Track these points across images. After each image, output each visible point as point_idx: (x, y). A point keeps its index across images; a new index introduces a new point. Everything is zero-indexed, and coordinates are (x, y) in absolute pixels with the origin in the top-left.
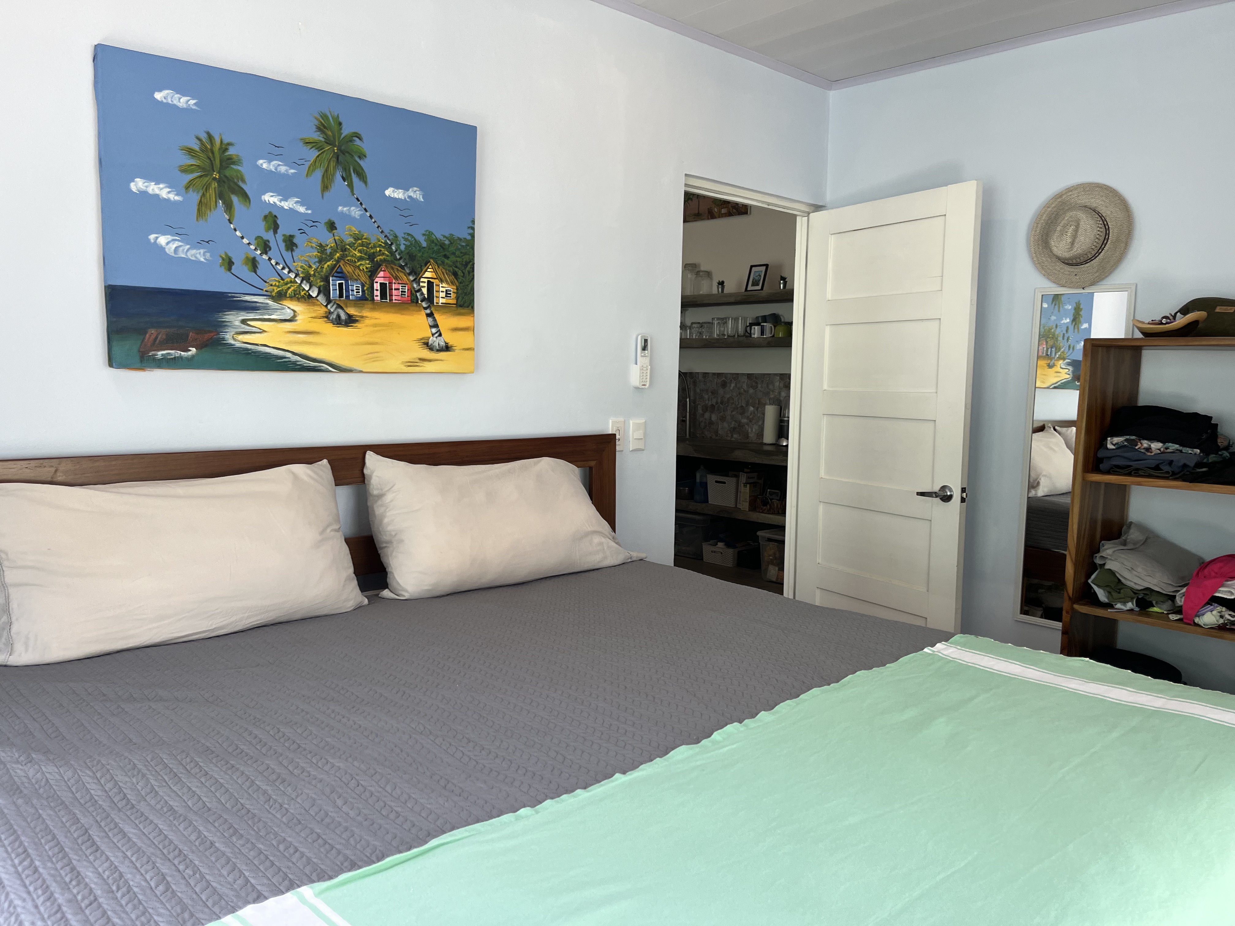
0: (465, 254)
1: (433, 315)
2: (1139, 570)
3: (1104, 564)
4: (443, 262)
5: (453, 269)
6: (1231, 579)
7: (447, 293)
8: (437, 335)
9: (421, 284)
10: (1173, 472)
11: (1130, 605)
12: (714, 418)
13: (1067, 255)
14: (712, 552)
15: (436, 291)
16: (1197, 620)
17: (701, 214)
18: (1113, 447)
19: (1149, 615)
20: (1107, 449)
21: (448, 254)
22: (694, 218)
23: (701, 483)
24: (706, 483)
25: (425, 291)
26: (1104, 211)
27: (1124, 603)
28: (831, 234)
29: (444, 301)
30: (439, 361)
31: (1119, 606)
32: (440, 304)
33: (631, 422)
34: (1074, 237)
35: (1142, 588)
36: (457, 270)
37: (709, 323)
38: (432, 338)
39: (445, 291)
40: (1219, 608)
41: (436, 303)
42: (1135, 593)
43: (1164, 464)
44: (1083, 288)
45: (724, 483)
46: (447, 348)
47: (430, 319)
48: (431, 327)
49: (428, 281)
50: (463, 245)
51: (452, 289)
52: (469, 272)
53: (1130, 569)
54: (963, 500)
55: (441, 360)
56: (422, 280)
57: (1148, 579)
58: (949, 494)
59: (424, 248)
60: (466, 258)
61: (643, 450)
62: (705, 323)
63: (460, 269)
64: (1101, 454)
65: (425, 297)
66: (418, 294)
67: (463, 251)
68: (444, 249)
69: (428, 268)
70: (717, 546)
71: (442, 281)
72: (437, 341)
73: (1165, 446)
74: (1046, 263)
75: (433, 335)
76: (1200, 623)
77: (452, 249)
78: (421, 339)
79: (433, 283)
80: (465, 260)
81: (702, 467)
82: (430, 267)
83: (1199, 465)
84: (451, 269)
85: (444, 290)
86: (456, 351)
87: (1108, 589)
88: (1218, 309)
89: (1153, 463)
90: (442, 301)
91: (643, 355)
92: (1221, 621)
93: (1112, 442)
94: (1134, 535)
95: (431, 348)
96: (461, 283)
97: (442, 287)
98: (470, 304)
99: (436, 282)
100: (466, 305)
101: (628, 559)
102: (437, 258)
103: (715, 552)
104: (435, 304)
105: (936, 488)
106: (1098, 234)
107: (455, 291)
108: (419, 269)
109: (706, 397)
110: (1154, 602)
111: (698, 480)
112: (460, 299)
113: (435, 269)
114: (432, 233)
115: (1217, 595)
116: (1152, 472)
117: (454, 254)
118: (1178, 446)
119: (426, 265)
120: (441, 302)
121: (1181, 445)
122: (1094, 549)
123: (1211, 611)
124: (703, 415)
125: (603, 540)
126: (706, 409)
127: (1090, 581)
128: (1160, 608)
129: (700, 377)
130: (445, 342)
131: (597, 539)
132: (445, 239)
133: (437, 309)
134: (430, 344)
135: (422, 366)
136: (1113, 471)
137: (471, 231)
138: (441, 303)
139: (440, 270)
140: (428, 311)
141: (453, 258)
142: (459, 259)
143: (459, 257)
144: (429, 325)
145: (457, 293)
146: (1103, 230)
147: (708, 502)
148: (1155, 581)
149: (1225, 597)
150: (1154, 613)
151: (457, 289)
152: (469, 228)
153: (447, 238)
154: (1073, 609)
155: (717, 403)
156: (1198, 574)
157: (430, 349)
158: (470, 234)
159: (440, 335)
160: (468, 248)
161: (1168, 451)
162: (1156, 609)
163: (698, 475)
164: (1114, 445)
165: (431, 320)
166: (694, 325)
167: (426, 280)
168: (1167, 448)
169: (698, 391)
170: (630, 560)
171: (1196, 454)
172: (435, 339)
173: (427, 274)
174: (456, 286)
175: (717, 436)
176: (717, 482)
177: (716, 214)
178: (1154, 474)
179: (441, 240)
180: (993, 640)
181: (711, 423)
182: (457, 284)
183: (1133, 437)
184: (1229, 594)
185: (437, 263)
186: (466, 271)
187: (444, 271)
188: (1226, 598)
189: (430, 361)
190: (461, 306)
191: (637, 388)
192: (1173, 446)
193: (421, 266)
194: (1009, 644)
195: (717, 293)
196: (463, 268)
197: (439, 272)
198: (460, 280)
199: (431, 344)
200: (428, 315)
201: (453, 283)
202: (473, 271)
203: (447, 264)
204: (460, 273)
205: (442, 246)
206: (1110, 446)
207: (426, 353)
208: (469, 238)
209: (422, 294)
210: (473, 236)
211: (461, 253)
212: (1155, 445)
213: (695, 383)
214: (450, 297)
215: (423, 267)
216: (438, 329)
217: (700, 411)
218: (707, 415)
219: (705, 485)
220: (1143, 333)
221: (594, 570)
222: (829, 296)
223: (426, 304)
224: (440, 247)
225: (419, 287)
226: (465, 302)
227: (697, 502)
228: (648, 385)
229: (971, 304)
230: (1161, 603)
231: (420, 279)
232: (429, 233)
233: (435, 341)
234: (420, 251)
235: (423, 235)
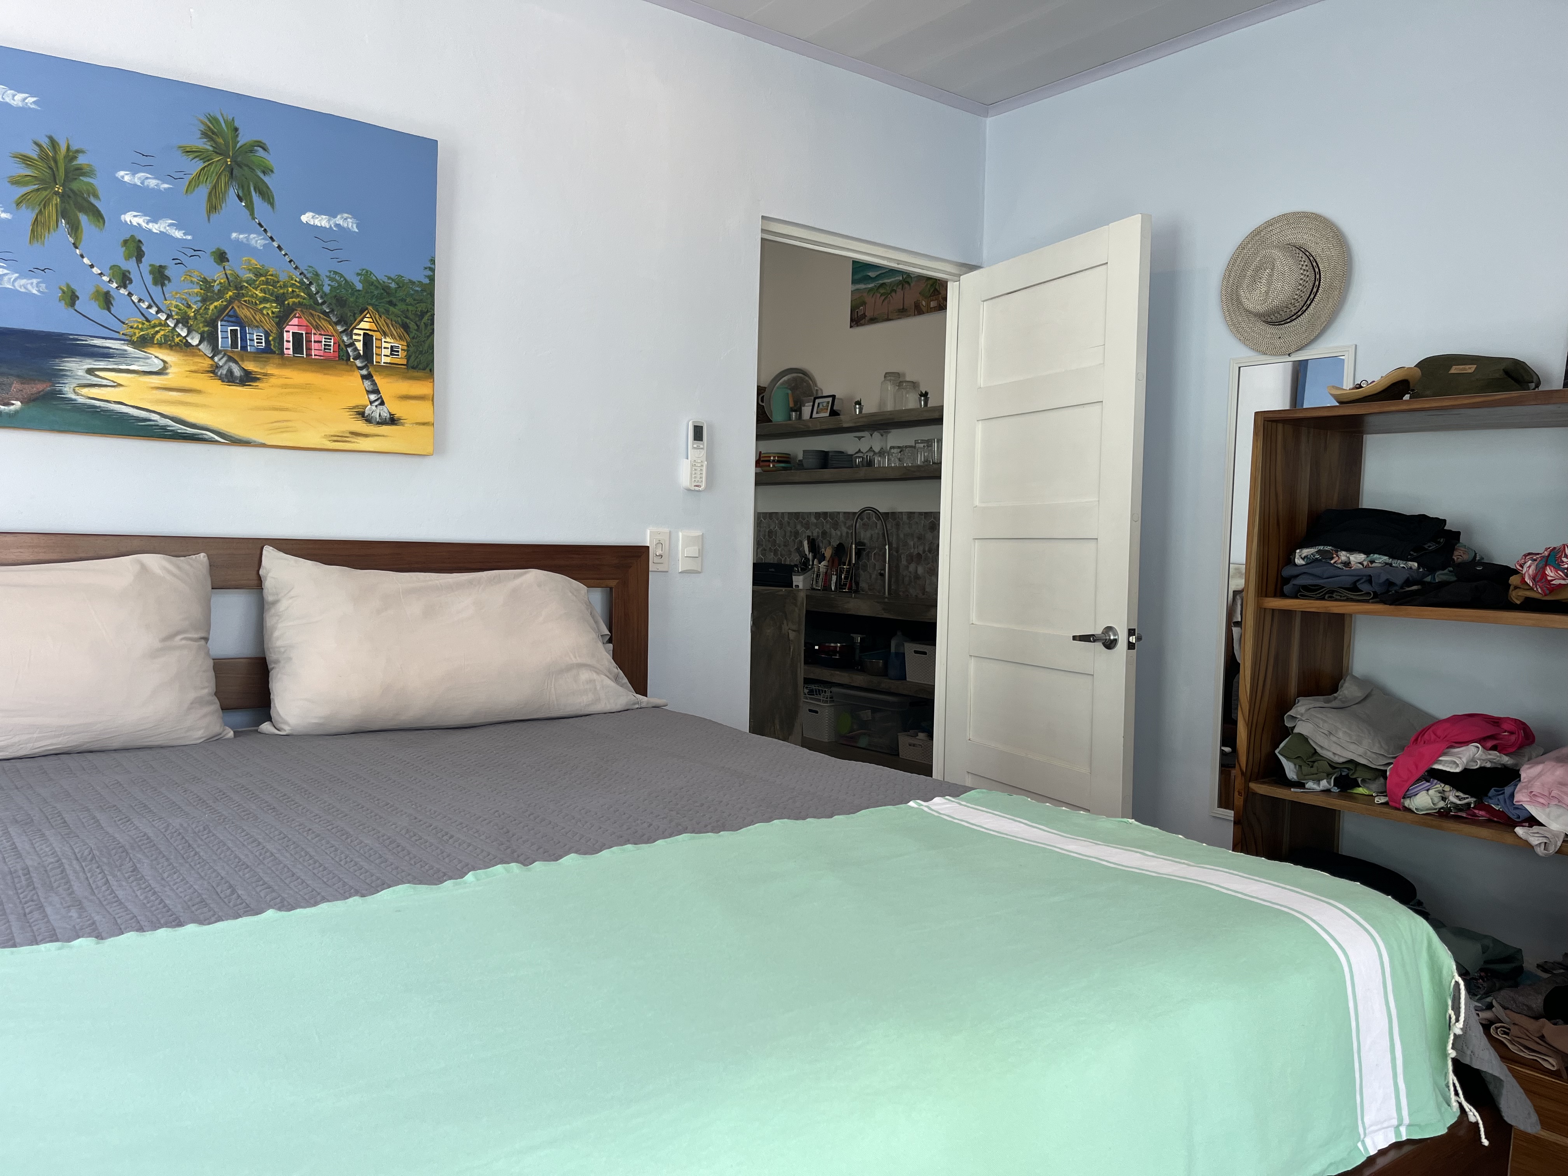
0: (421, 301)
1: (372, 377)
2: (1340, 734)
3: (1294, 727)
4: (387, 311)
5: (402, 320)
6: (1459, 745)
7: (392, 350)
8: (377, 403)
9: (354, 337)
10: (1375, 593)
11: (1324, 784)
12: (920, 570)
13: (1261, 308)
14: (910, 745)
15: (376, 347)
16: (1407, 803)
17: (906, 309)
18: (1303, 562)
19: (1353, 798)
20: (1296, 565)
21: (394, 300)
22: (898, 315)
23: (897, 654)
24: (904, 654)
25: (360, 346)
26: (1315, 250)
27: (1318, 781)
28: (984, 301)
29: (388, 360)
30: (380, 437)
31: (1310, 785)
32: (382, 364)
33: (680, 534)
34: (1269, 283)
35: (1344, 760)
36: (408, 321)
38: (370, 406)
39: (390, 347)
40: (1440, 786)
41: (376, 362)
42: (1334, 768)
43: (1362, 581)
44: (1289, 355)
45: (925, 653)
46: (393, 421)
47: (367, 383)
48: (368, 392)
49: (364, 333)
50: (418, 291)
51: (400, 345)
52: (426, 325)
53: (1326, 732)
54: (1131, 646)
55: (383, 436)
56: (355, 331)
57: (1353, 747)
58: (1112, 638)
59: (359, 291)
60: (422, 307)
61: (700, 573)
63: (412, 320)
64: (1287, 572)
65: (360, 354)
66: (349, 350)
67: (417, 298)
68: (388, 293)
69: (365, 317)
70: (917, 737)
71: (385, 334)
72: (378, 411)
73: (1369, 559)
74: (1243, 325)
75: (371, 403)
76: (1411, 807)
77: (400, 294)
78: (354, 408)
79: (372, 336)
80: (420, 309)
81: (899, 633)
82: (368, 316)
83: (1408, 582)
84: (399, 319)
85: (389, 345)
86: (406, 425)
87: (1298, 761)
88: (1454, 370)
89: (1348, 581)
90: (384, 360)
91: (695, 446)
92: (1442, 804)
93: (1301, 556)
94: (1348, 690)
95: (368, 420)
96: (413, 338)
97: (385, 342)
98: (427, 366)
99: (376, 335)
100: (421, 366)
102: (378, 305)
103: (914, 745)
104: (375, 363)
105: (1098, 631)
106: (1301, 279)
107: (405, 348)
108: (352, 318)
109: (912, 543)
110: (1359, 780)
111: (893, 650)
112: (412, 358)
113: (375, 318)
114: (371, 273)
115: (1436, 766)
116: (1350, 595)
117: (403, 300)
118: (1386, 557)
119: (362, 312)
120: (383, 361)
121: (1392, 557)
122: (1283, 705)
123: (1428, 790)
124: (907, 567)
125: (595, 676)
126: (911, 559)
127: (1277, 752)
128: (1368, 788)
129: (905, 517)
130: (389, 412)
131: (585, 675)
132: (390, 281)
133: (377, 370)
134: (366, 415)
135: (354, 442)
136: (1300, 595)
137: (430, 273)
138: (384, 363)
139: (382, 320)
140: (364, 372)
141: (402, 306)
142: (410, 308)
143: (411, 305)
144: (366, 390)
145: (408, 351)
146: (1311, 273)
147: (905, 679)
148: (1361, 750)
149: (1448, 769)
150: (1357, 795)
151: (408, 346)
152: (426, 268)
153: (393, 280)
154: (1247, 788)
155: (924, 551)
156: (1416, 740)
157: (366, 420)
158: (428, 277)
159: (382, 403)
160: (425, 294)
161: (1374, 565)
162: (1361, 790)
163: (893, 643)
164: (1303, 559)
165: (369, 384)
166: (892, 451)
167: (362, 332)
168: (1372, 562)
169: (902, 536)
171: (1411, 568)
172: (374, 408)
173: (363, 325)
174: (407, 342)
175: (924, 594)
176: (916, 652)
177: (924, 309)
178: (1352, 597)
179: (383, 282)
180: (1029, 799)
181: (917, 577)
182: (409, 339)
183: (1329, 548)
184: (1454, 766)
185: (378, 311)
186: (422, 323)
187: (388, 321)
188: (1449, 772)
189: (366, 436)
190: (413, 368)
191: (689, 490)
192: (1380, 558)
193: (355, 314)
194: (1047, 804)
195: (919, 407)
196: (417, 319)
197: (382, 322)
198: (412, 336)
199: (369, 414)
200: (364, 377)
201: (401, 338)
202: (433, 324)
203: (393, 313)
204: (412, 326)
205: (386, 289)
206: (1299, 561)
207: (361, 426)
208: (427, 281)
209: (356, 349)
210: (432, 279)
211: (414, 300)
212: (1355, 558)
213: (898, 525)
214: (398, 355)
215: (357, 315)
216: (379, 396)
217: (904, 562)
218: (912, 567)
219: (901, 657)
221: (581, 716)
222: (981, 382)
223: (362, 362)
224: (382, 291)
225: (351, 341)
226: (420, 363)
227: (891, 679)
228: (703, 487)
229: (1137, 379)
230: (1369, 781)
231: (352, 330)
232: (367, 272)
233: (375, 411)
234: (352, 294)
235: (358, 274)
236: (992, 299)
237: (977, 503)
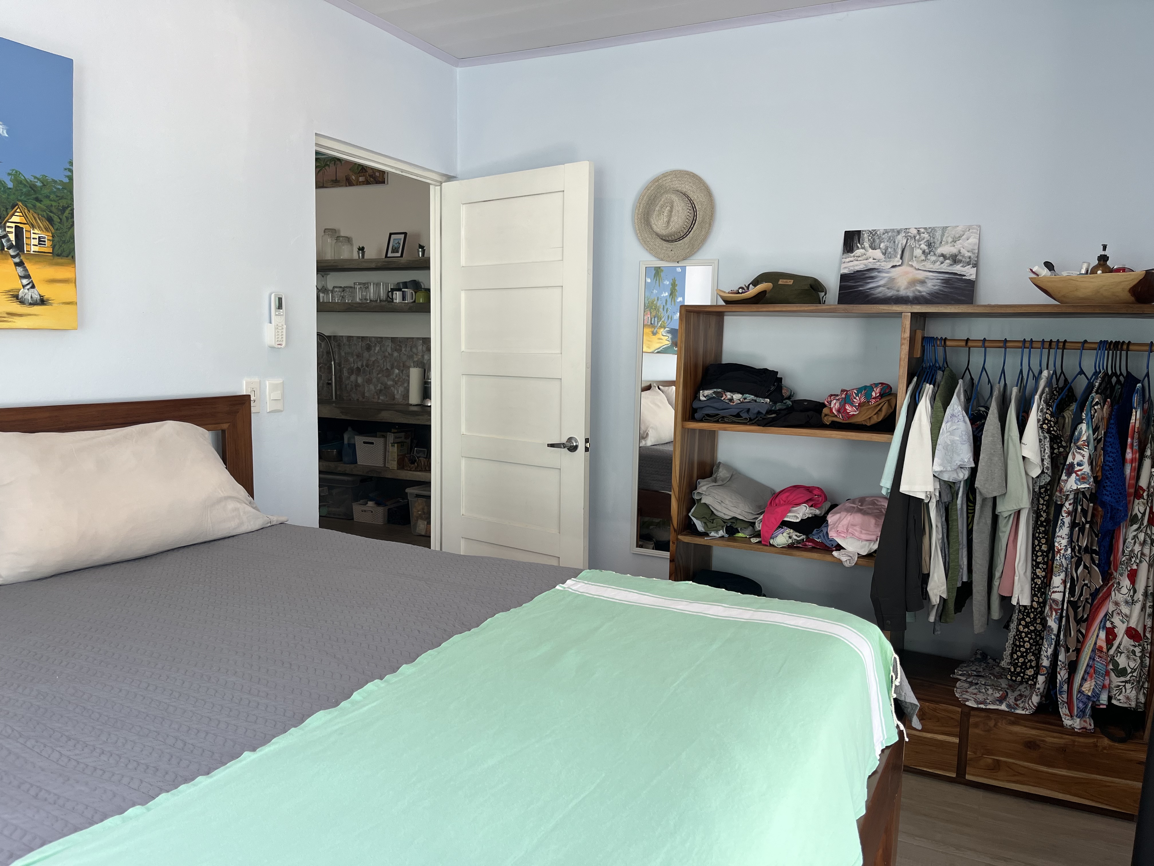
0: (62, 198)
1: (24, 264)
2: (727, 502)
3: (701, 499)
4: (34, 206)
5: (47, 214)
6: (794, 505)
7: (40, 241)
8: (28, 287)
9: (7, 229)
10: (750, 418)
11: (721, 533)
12: (360, 380)
13: (664, 232)
14: (362, 511)
15: (26, 238)
16: (771, 541)
17: (339, 181)
18: (705, 399)
19: (735, 540)
20: (700, 400)
21: (40, 197)
22: (332, 184)
23: (349, 444)
24: (355, 445)
25: (12, 237)
26: (693, 196)
27: (717, 531)
28: (463, 204)
29: (36, 249)
30: (32, 316)
31: (713, 534)
32: (32, 253)
33: (267, 383)
34: (670, 216)
35: (730, 517)
36: (52, 215)
37: (351, 287)
38: (23, 290)
39: (37, 238)
40: (788, 530)
41: (27, 251)
42: (725, 522)
43: (743, 412)
44: (678, 262)
45: (372, 443)
46: (42, 301)
47: (20, 269)
48: (21, 277)
49: (16, 226)
50: (59, 188)
51: (47, 236)
52: (67, 218)
53: (720, 502)
54: (587, 449)
55: (35, 315)
56: (8, 224)
57: (734, 509)
58: (575, 444)
59: (10, 188)
60: (63, 203)
61: (281, 411)
62: (346, 287)
63: (55, 214)
64: (696, 405)
65: (13, 244)
66: (4, 241)
67: (59, 195)
68: (34, 191)
69: (16, 212)
70: (367, 505)
71: (33, 227)
72: (30, 294)
73: (744, 397)
74: (648, 239)
75: (24, 286)
76: (774, 544)
77: (45, 191)
78: (9, 291)
79: (23, 228)
80: (61, 204)
81: (350, 429)
82: (18, 210)
83: (769, 412)
84: (45, 213)
85: (37, 236)
86: (54, 305)
87: (704, 520)
88: (781, 282)
89: (735, 412)
90: (34, 248)
91: (277, 313)
92: (790, 541)
93: (704, 394)
94: (722, 473)
95: (22, 302)
96: (57, 230)
97: (33, 233)
98: (70, 253)
99: (25, 227)
100: (64, 254)
101: (268, 523)
102: (26, 201)
103: (365, 511)
104: (25, 252)
105: (564, 440)
106: (688, 215)
107: (51, 238)
108: (5, 213)
109: (352, 360)
110: (739, 529)
111: (346, 441)
112: (57, 247)
113: (25, 213)
114: (20, 173)
115: (786, 519)
116: (735, 419)
117: (48, 197)
118: (753, 396)
119: (13, 207)
120: (32, 250)
121: (756, 396)
122: (693, 487)
123: (782, 533)
124: (349, 378)
125: (238, 505)
126: (351, 371)
127: (690, 514)
128: (744, 533)
129: (345, 340)
130: (40, 295)
131: (231, 505)
132: (36, 180)
133: (27, 257)
134: (20, 297)
135: (10, 322)
136: (704, 419)
137: (70, 174)
138: (33, 251)
139: (31, 214)
140: (17, 260)
141: (47, 202)
142: (54, 204)
143: (54, 201)
144: (19, 276)
145: (53, 241)
146: (692, 211)
147: (356, 463)
148: (739, 511)
149: (791, 520)
150: (738, 538)
151: (53, 237)
152: (66, 169)
153: (38, 179)
154: (678, 539)
155: (362, 366)
156: (771, 503)
157: (20, 302)
158: (68, 176)
159: (33, 287)
160: (65, 191)
161: (746, 401)
162: (740, 535)
163: (346, 437)
164: (705, 397)
165: (21, 270)
166: (336, 289)
167: (13, 225)
168: (745, 399)
169: (343, 354)
170: (269, 525)
171: (766, 403)
172: (26, 291)
173: (15, 219)
174: (52, 233)
175: (364, 398)
176: (365, 443)
177: (354, 183)
178: (736, 420)
179: (31, 181)
180: (614, 573)
181: (357, 385)
182: (53, 231)
183: (719, 390)
184: (796, 518)
185: (26, 206)
186: (64, 217)
187: (36, 215)
188: (792, 522)
189: (21, 315)
190: (58, 255)
191: (272, 347)
192: (749, 397)
193: (7, 209)
194: (628, 575)
195: (358, 258)
196: (60, 213)
197: (30, 216)
198: (56, 228)
199: (22, 297)
200: (17, 264)
201: (47, 230)
202: (73, 217)
203: (40, 207)
204: (56, 219)
205: (33, 187)
206: (702, 398)
207: (16, 307)
208: (66, 180)
209: (9, 240)
210: (71, 179)
211: (57, 196)
212: (736, 396)
213: (339, 346)
214: (45, 245)
215: (9, 210)
216: (30, 280)
217: (345, 373)
218: (353, 378)
219: (353, 447)
220: (725, 301)
221: (229, 537)
222: (463, 263)
223: (14, 251)
224: (30, 189)
225: (5, 233)
226: (63, 251)
227: (345, 463)
228: (283, 345)
229: (588, 274)
230: (745, 529)
231: (5, 223)
232: (16, 172)
233: (27, 294)
234: (4, 192)
235: (9, 174)
236: (470, 203)
237: (463, 348)
